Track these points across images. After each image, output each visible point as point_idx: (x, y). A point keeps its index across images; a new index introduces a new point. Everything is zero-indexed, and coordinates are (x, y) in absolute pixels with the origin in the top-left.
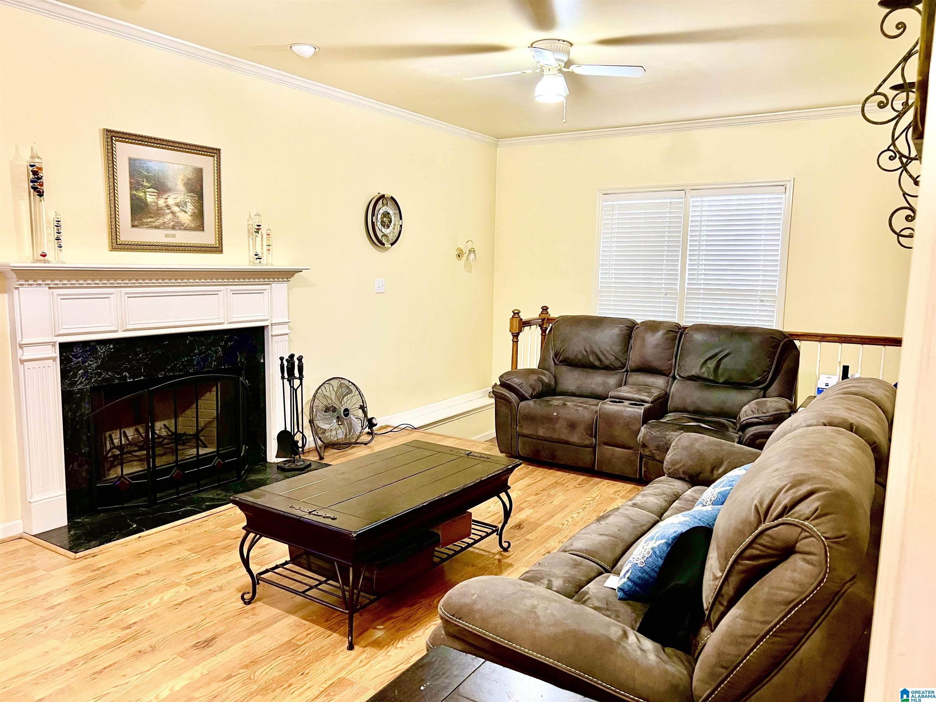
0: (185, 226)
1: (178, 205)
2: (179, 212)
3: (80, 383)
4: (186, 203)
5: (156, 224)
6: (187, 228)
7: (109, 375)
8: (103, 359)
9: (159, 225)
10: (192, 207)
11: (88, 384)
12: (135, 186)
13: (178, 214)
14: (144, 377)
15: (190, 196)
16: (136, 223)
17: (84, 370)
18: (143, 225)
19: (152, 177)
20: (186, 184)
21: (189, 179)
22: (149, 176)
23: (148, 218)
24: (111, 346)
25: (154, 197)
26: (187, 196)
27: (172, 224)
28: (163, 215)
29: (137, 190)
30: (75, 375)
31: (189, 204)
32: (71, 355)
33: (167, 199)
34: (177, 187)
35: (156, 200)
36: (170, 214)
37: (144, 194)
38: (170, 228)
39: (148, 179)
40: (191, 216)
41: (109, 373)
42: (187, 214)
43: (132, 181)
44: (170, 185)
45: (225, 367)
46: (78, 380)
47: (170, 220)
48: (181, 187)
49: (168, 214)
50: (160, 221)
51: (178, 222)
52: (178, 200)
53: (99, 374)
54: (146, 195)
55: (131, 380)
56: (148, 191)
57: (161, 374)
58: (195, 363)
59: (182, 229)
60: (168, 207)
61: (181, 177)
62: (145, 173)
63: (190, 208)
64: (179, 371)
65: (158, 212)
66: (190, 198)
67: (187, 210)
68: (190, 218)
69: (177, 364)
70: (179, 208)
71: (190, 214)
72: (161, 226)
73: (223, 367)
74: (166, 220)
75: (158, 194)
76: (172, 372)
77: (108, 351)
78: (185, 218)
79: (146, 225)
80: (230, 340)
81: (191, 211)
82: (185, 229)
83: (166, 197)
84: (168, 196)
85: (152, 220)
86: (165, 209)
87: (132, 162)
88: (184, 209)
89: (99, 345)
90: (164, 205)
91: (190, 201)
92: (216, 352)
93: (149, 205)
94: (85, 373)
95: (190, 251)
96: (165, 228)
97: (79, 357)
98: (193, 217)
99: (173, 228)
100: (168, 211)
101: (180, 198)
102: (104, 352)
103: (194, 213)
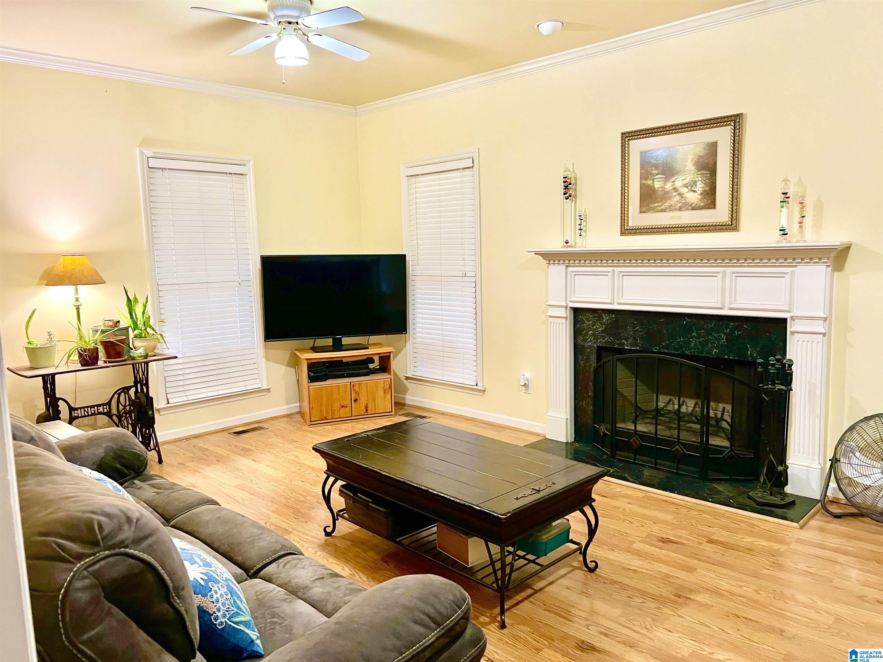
0: (693, 205)
1: (686, 186)
2: (687, 192)
3: (590, 341)
4: (695, 183)
5: (662, 207)
6: (695, 208)
7: (611, 340)
8: (607, 325)
9: (665, 208)
10: (703, 185)
11: (595, 343)
12: (645, 175)
13: (687, 195)
14: (640, 347)
15: (701, 174)
16: (644, 209)
17: (593, 331)
18: (650, 210)
19: (661, 163)
20: (696, 164)
21: (700, 157)
22: (658, 164)
23: (655, 203)
24: (614, 316)
25: (661, 182)
26: (697, 174)
27: (679, 205)
28: (670, 198)
29: (646, 179)
30: (587, 333)
31: (698, 183)
32: (585, 318)
33: (674, 182)
34: (686, 168)
35: (663, 185)
36: (677, 196)
37: (652, 181)
38: (676, 210)
39: (656, 166)
40: (701, 194)
41: (611, 338)
42: (696, 194)
43: (642, 171)
44: (678, 167)
45: (729, 356)
46: (589, 338)
47: (677, 202)
48: (690, 167)
49: (675, 196)
50: (667, 204)
51: (686, 202)
52: (687, 181)
53: (604, 337)
54: (654, 182)
55: (629, 348)
56: (657, 178)
57: (656, 349)
58: (692, 346)
59: (689, 210)
60: (675, 189)
61: (691, 157)
62: (655, 162)
63: (700, 187)
64: (674, 350)
65: (665, 196)
66: (700, 176)
67: (696, 190)
68: (699, 197)
69: (673, 342)
70: (688, 188)
71: (699, 192)
72: (667, 209)
73: (727, 357)
74: (672, 203)
75: (665, 179)
76: (668, 349)
77: (610, 320)
78: (694, 198)
79: (653, 210)
80: (738, 328)
81: (701, 189)
82: (693, 209)
83: (673, 180)
84: (676, 179)
85: (659, 204)
86: (672, 192)
87: (643, 155)
88: (693, 189)
89: (604, 313)
90: (671, 188)
91: (700, 179)
92: (719, 340)
93: (657, 191)
94: (594, 334)
95: (696, 231)
96: (672, 210)
97: (590, 321)
98: (703, 195)
99: (680, 209)
100: (675, 194)
101: (688, 179)
102: (608, 320)
103: (705, 191)
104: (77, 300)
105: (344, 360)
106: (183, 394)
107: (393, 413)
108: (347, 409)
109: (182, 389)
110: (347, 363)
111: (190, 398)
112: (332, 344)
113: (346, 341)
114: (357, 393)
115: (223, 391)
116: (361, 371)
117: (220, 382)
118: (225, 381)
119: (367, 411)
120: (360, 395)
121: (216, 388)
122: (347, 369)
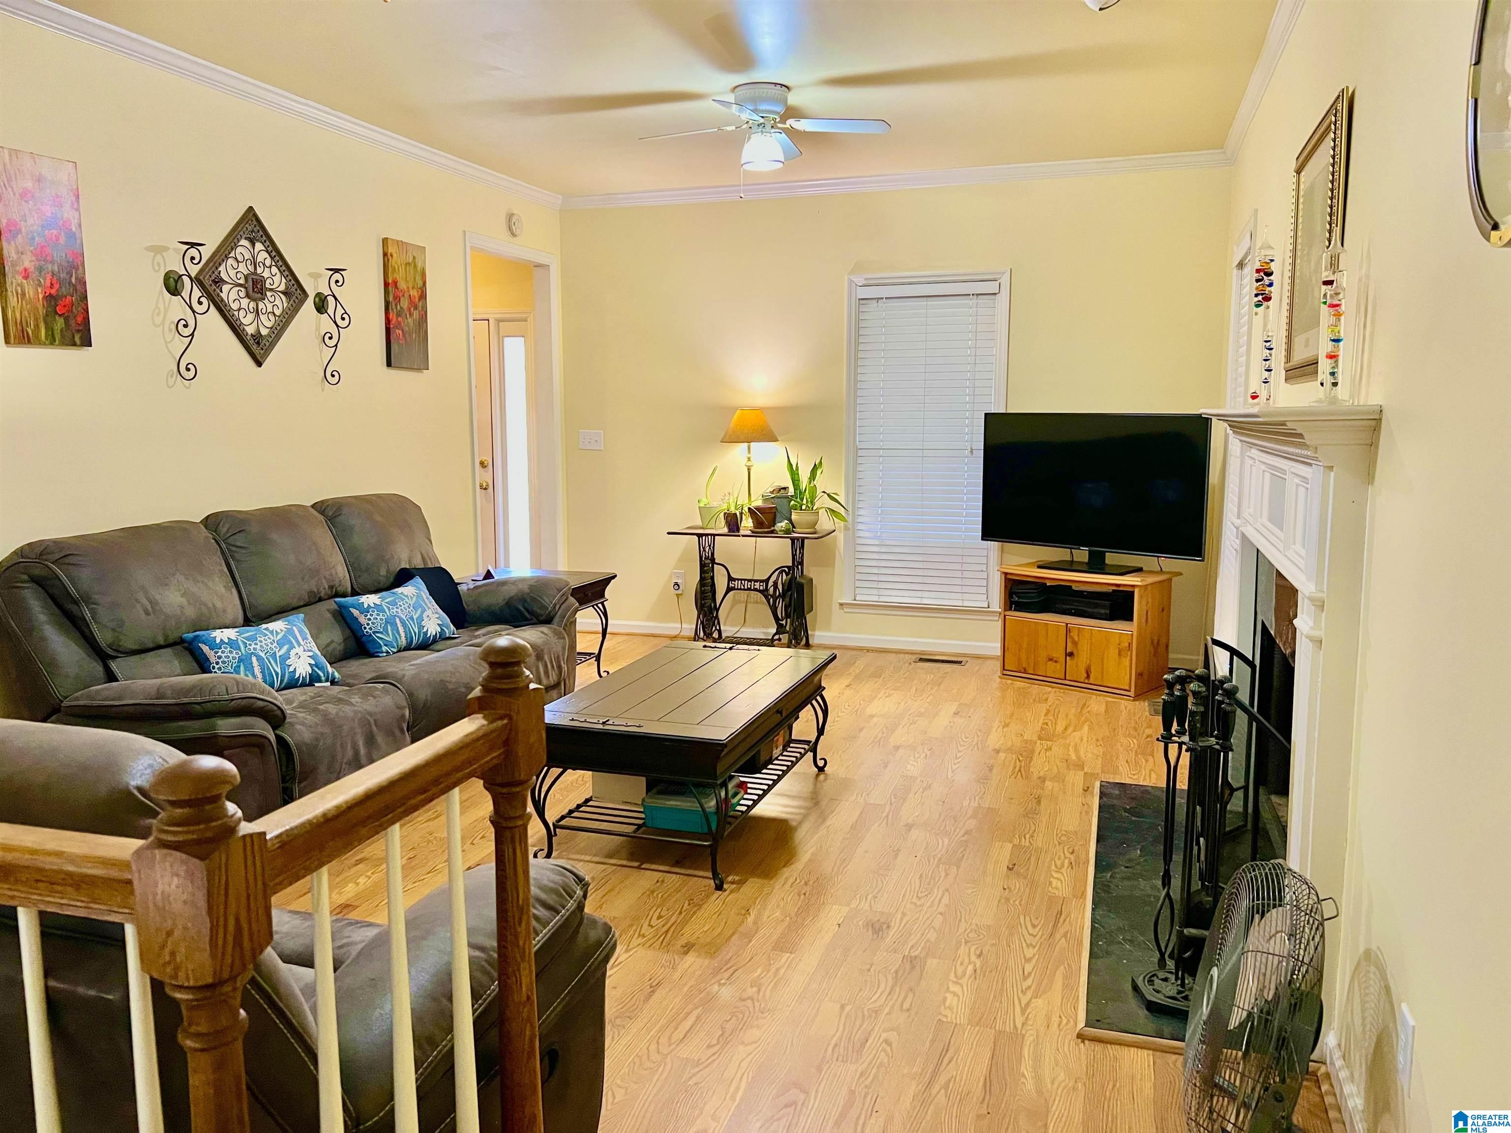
104: (749, 459)
105: (1075, 587)
106: (875, 592)
107: (1132, 694)
108: (1058, 665)
109: (874, 585)
110: (1080, 594)
111: (883, 599)
112: (1087, 560)
113: (1112, 558)
114: (1075, 644)
115: (928, 600)
116: (1096, 610)
117: (925, 587)
118: (931, 588)
119: (1088, 677)
120: (1079, 646)
121: (919, 594)
122: (1076, 601)
